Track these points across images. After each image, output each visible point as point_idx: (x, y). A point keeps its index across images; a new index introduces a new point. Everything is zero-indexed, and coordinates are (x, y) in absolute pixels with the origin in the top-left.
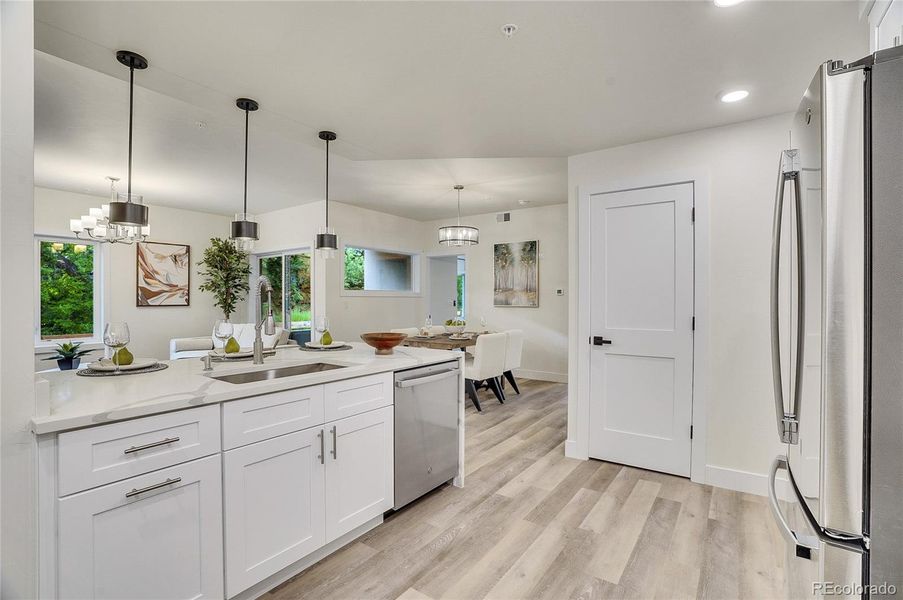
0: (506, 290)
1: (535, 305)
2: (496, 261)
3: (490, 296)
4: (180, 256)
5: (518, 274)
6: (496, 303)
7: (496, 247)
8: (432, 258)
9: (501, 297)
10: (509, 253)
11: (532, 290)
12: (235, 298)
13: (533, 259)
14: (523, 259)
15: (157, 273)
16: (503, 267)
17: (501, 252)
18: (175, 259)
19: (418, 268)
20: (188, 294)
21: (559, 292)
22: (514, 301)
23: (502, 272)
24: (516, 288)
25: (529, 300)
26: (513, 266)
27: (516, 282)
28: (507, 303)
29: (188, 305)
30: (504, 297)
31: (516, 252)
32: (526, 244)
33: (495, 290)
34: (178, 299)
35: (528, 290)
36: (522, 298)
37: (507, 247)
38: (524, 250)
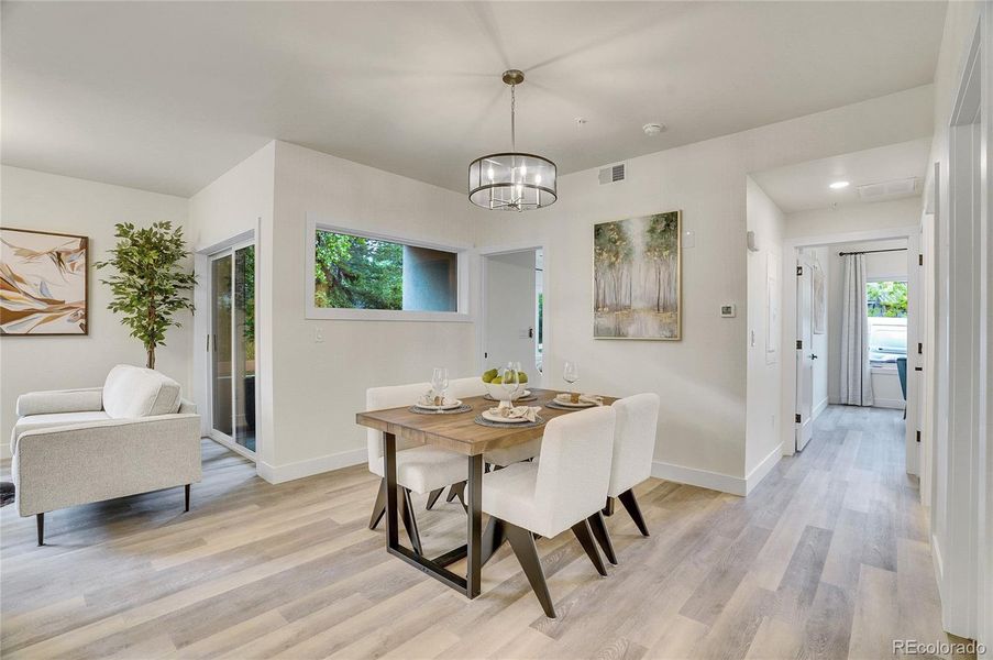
0: (617, 308)
1: (676, 337)
2: (599, 255)
3: (587, 319)
4: (68, 253)
5: (640, 278)
6: (599, 333)
7: (598, 230)
8: (491, 258)
9: (608, 321)
10: (622, 239)
11: (669, 309)
12: (165, 322)
13: (671, 247)
14: (650, 249)
15: (21, 280)
16: (612, 265)
17: (607, 237)
18: (59, 258)
19: (467, 274)
20: (86, 316)
21: (727, 310)
22: (632, 330)
23: (609, 275)
24: (637, 305)
25: (661, 327)
26: (630, 262)
27: (637, 292)
28: (618, 334)
29: (86, 333)
30: (613, 321)
31: (637, 235)
32: (657, 219)
33: (597, 308)
34: (64, 323)
35: (660, 307)
36: (650, 325)
37: (618, 227)
38: (652, 231)
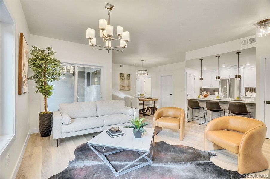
0: (123, 86)
2: (120, 78)
3: (119, 88)
5: (126, 82)
6: (120, 90)
7: (120, 74)
10: (124, 76)
13: (130, 79)
14: (127, 78)
16: (122, 80)
17: (122, 76)
21: (135, 87)
22: (125, 89)
24: (126, 86)
26: (125, 80)
27: (126, 84)
28: (123, 90)
30: (122, 88)
32: (128, 74)
33: (120, 86)
35: (128, 86)
36: (127, 89)
37: (123, 74)
38: (127, 76)
